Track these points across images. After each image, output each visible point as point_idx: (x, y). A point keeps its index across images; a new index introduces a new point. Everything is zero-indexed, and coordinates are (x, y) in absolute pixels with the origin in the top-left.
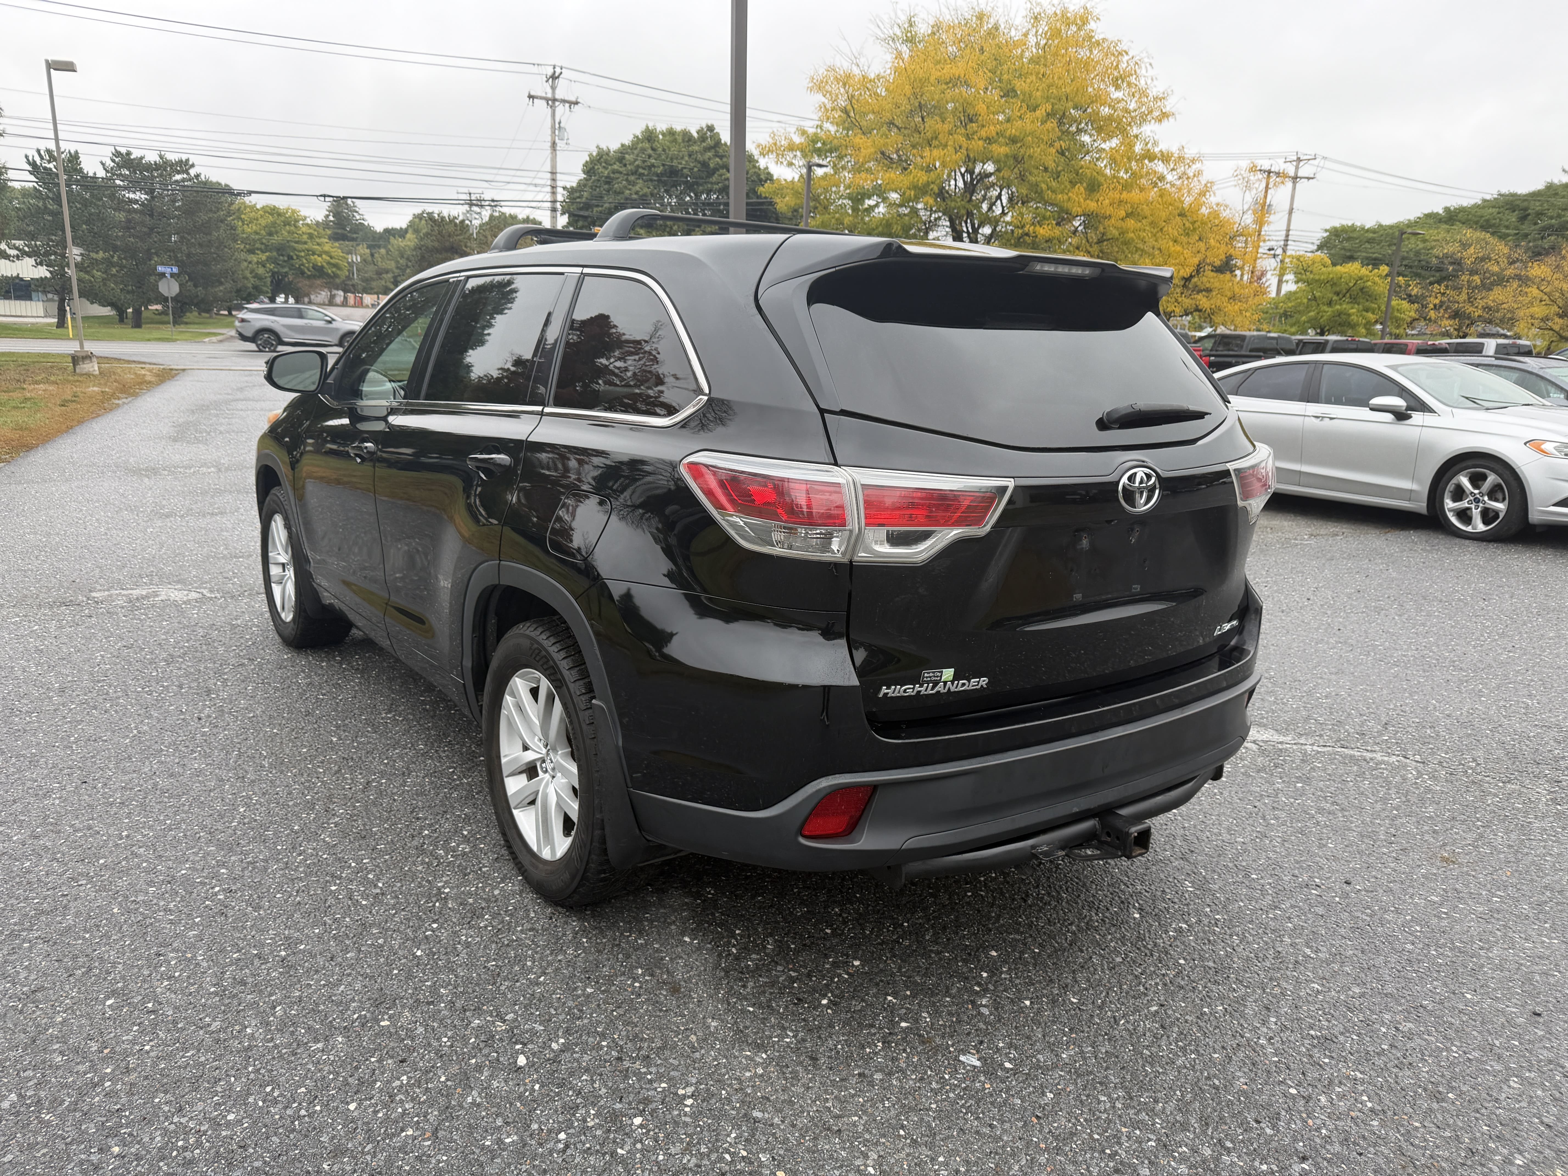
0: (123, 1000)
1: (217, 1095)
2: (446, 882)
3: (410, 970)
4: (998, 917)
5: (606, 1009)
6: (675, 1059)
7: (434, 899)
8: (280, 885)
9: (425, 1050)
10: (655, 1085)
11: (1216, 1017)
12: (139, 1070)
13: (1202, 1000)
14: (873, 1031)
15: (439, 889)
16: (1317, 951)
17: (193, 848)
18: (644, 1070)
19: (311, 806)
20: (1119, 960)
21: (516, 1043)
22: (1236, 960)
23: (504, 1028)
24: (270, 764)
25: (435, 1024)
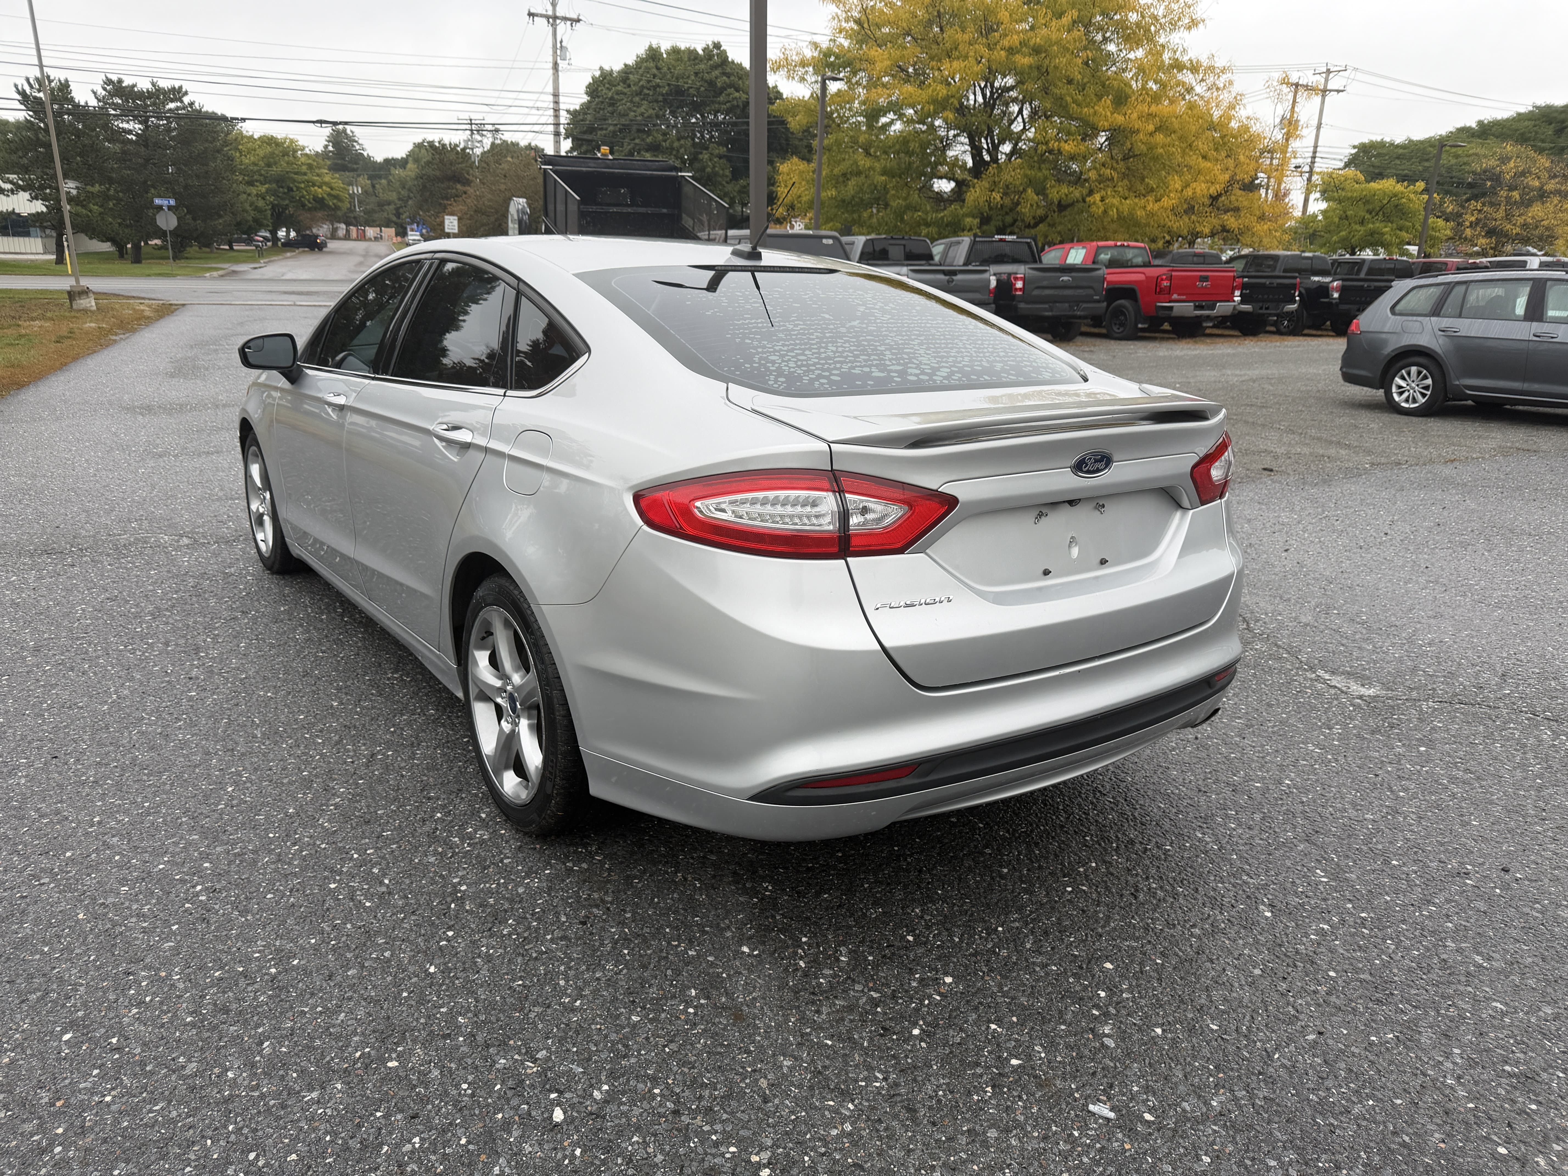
0: (83, 1034)
1: (189, 1165)
2: (462, 878)
3: (422, 992)
4: (1108, 919)
5: (656, 1045)
6: (743, 1112)
7: (449, 899)
8: (271, 882)
9: (441, 1101)
10: (723, 1149)
11: (1387, 1049)
12: (97, 1129)
13: (1365, 1025)
14: (979, 1071)
15: (454, 886)
16: (1489, 959)
17: (173, 836)
18: (706, 1128)
19: (307, 783)
20: (1257, 972)
21: (551, 1091)
22: (1395, 971)
23: (535, 1070)
24: (263, 734)
25: (453, 1065)
